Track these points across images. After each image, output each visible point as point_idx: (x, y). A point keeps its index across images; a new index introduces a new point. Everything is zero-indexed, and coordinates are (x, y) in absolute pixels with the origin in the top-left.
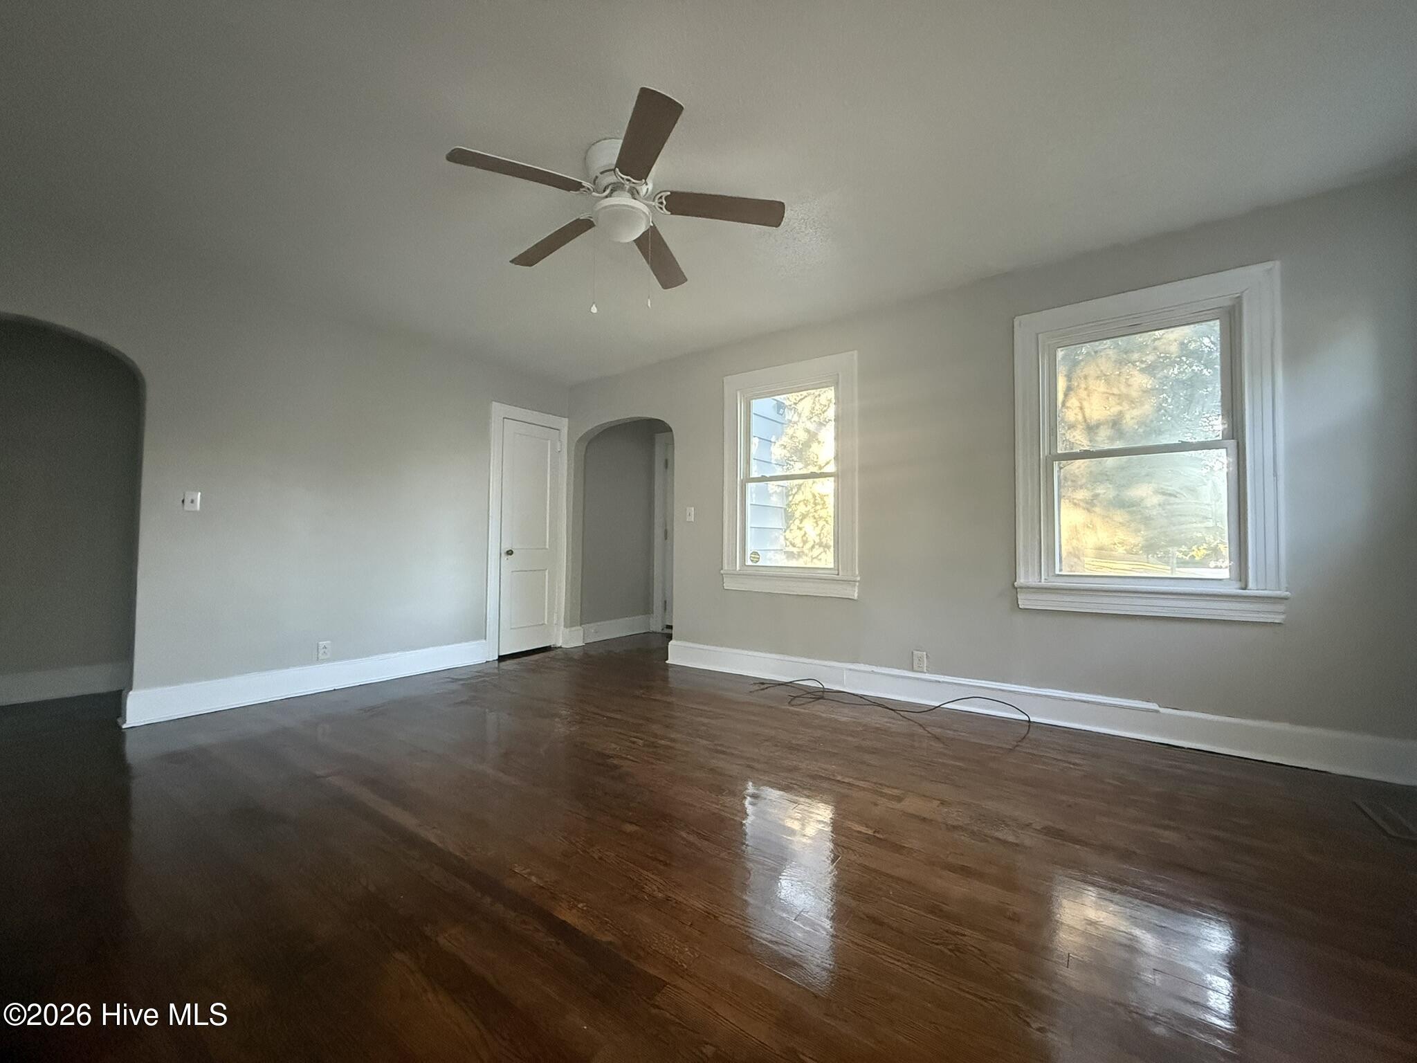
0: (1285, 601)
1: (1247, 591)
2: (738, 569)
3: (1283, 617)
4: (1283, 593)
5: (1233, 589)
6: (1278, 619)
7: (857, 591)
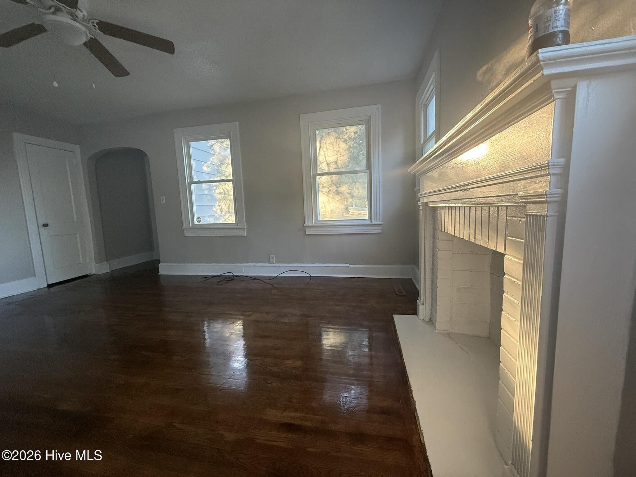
0: (381, 225)
1: (372, 223)
2: (191, 226)
3: (381, 230)
4: (381, 223)
5: (368, 222)
6: (380, 231)
7: (246, 232)
